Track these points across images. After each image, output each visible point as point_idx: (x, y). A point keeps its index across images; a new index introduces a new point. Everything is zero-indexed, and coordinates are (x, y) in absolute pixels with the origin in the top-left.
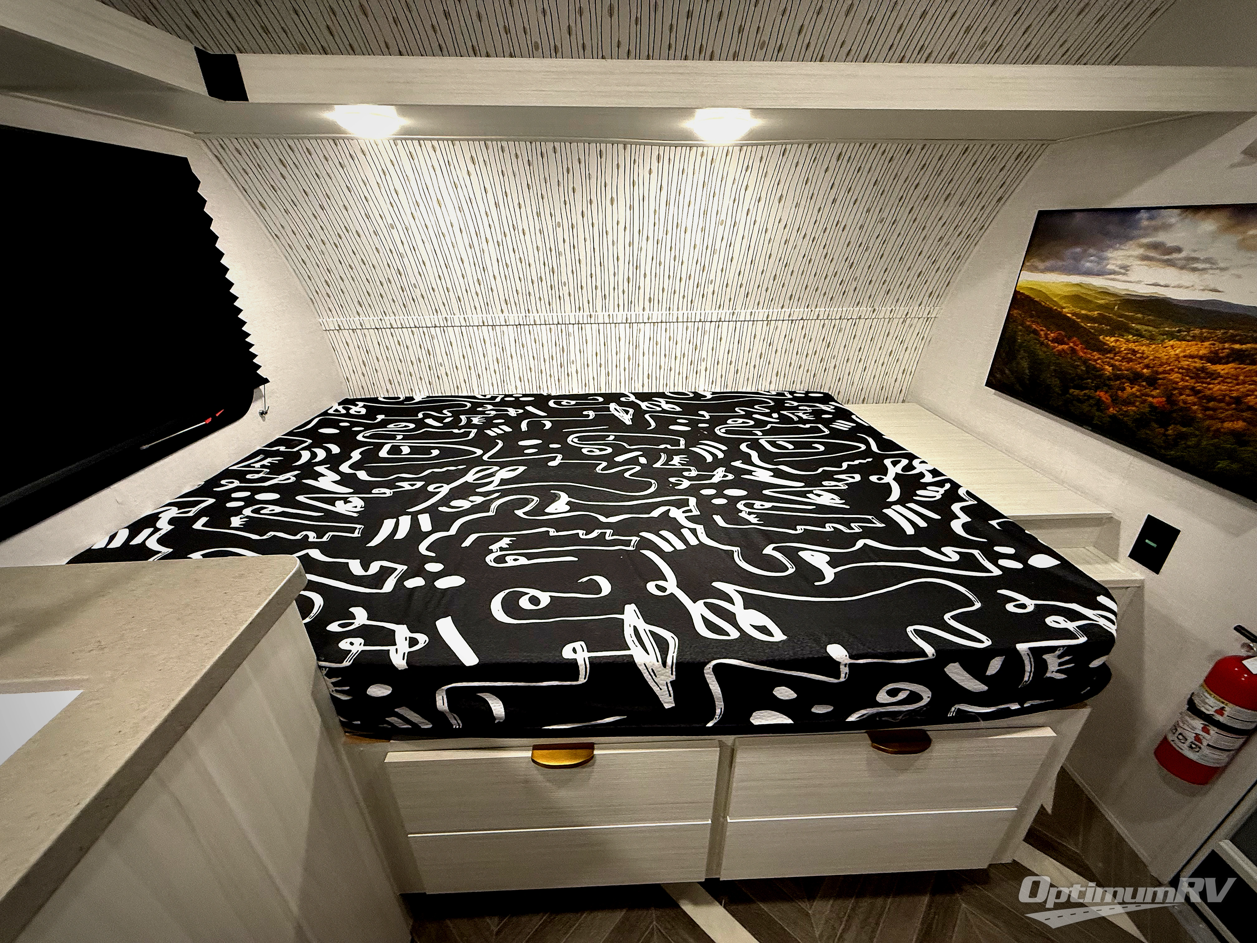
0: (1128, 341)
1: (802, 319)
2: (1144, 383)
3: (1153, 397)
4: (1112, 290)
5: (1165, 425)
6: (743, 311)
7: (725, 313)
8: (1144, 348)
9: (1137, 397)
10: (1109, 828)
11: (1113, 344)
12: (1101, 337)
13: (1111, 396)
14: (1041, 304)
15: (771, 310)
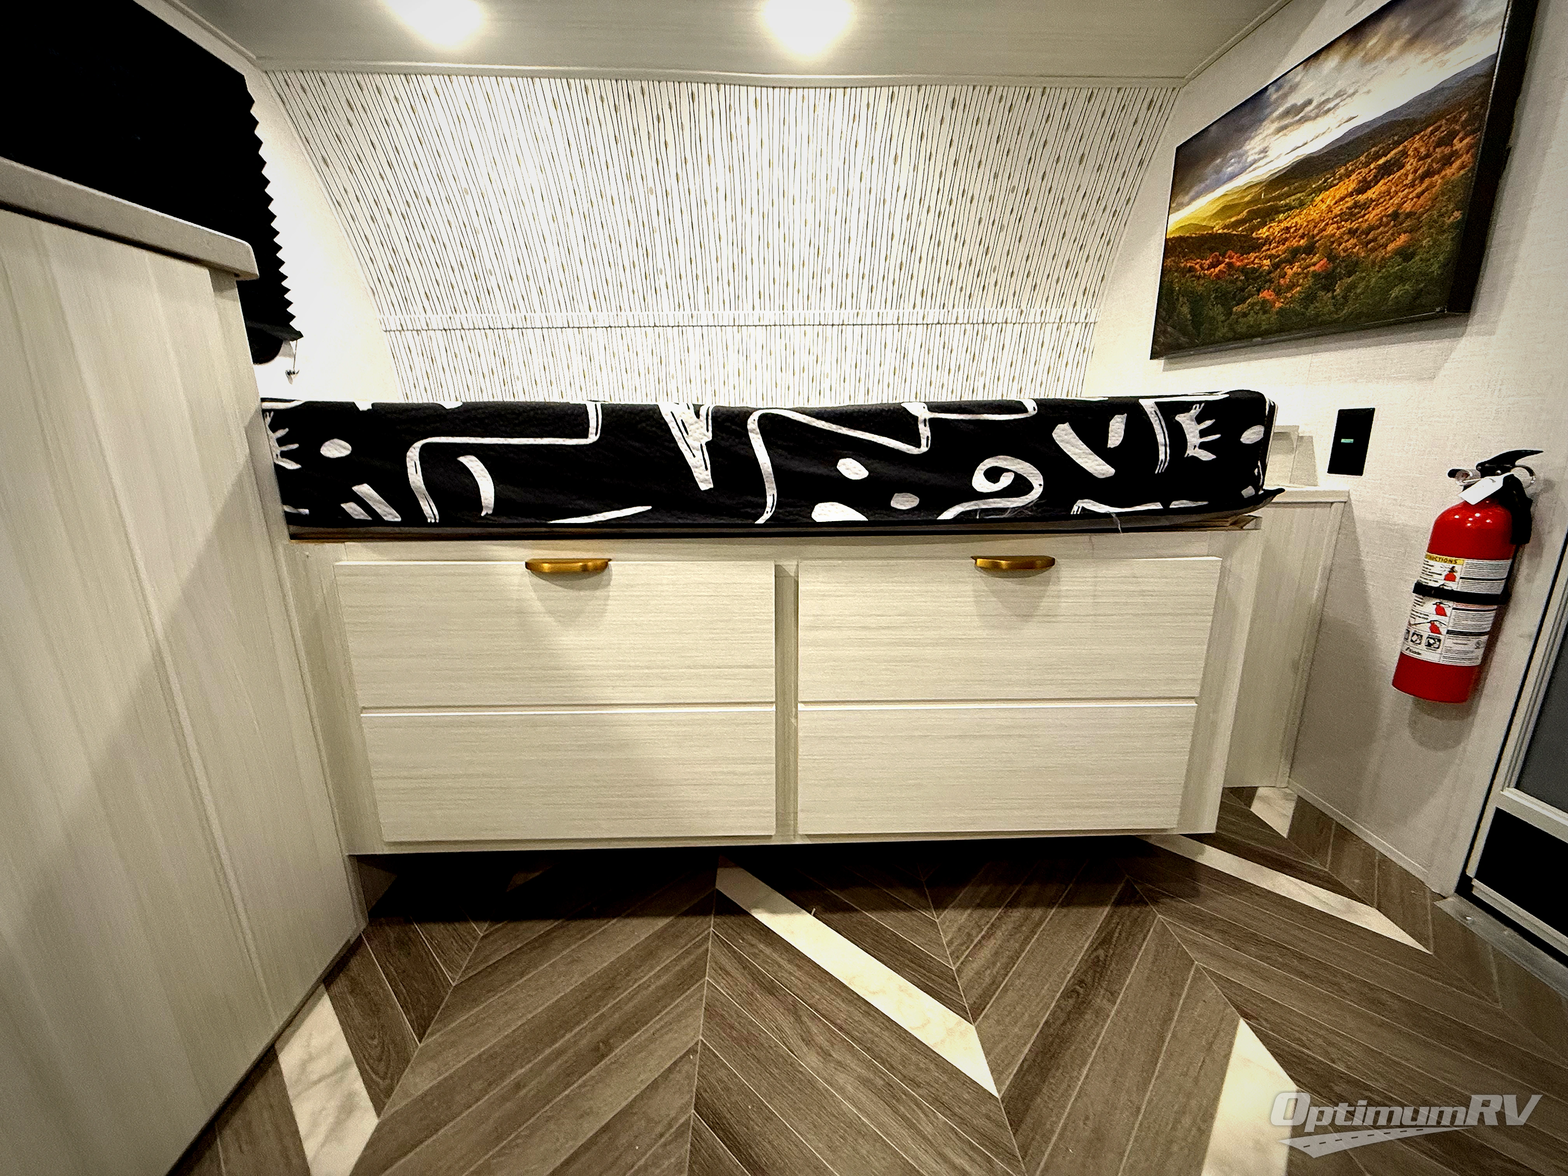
0: (1280, 222)
1: (938, 323)
2: (1303, 255)
3: (1314, 264)
4: (1256, 180)
5: (1329, 288)
6: (869, 312)
7: (848, 314)
8: (1297, 219)
9: (1299, 274)
10: (1370, 851)
11: (1267, 234)
12: (1254, 235)
13: (1274, 291)
14: (1191, 238)
15: (901, 311)
